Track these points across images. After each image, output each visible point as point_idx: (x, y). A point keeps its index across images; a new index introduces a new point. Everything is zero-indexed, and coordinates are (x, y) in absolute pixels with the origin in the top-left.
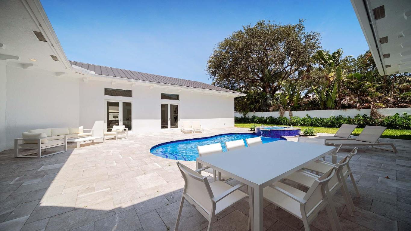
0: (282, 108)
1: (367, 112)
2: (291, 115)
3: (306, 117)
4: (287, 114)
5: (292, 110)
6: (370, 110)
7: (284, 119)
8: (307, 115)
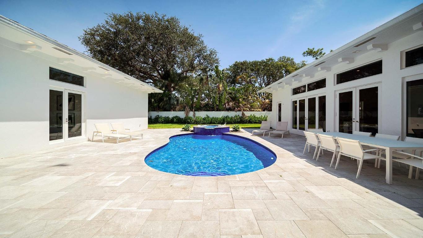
0: (187, 108)
1: (240, 114)
2: (194, 115)
3: (206, 116)
4: (191, 114)
5: (195, 111)
6: (241, 112)
7: (190, 118)
8: (207, 115)
